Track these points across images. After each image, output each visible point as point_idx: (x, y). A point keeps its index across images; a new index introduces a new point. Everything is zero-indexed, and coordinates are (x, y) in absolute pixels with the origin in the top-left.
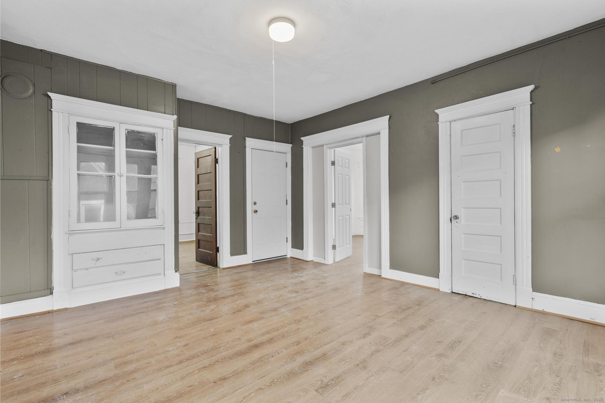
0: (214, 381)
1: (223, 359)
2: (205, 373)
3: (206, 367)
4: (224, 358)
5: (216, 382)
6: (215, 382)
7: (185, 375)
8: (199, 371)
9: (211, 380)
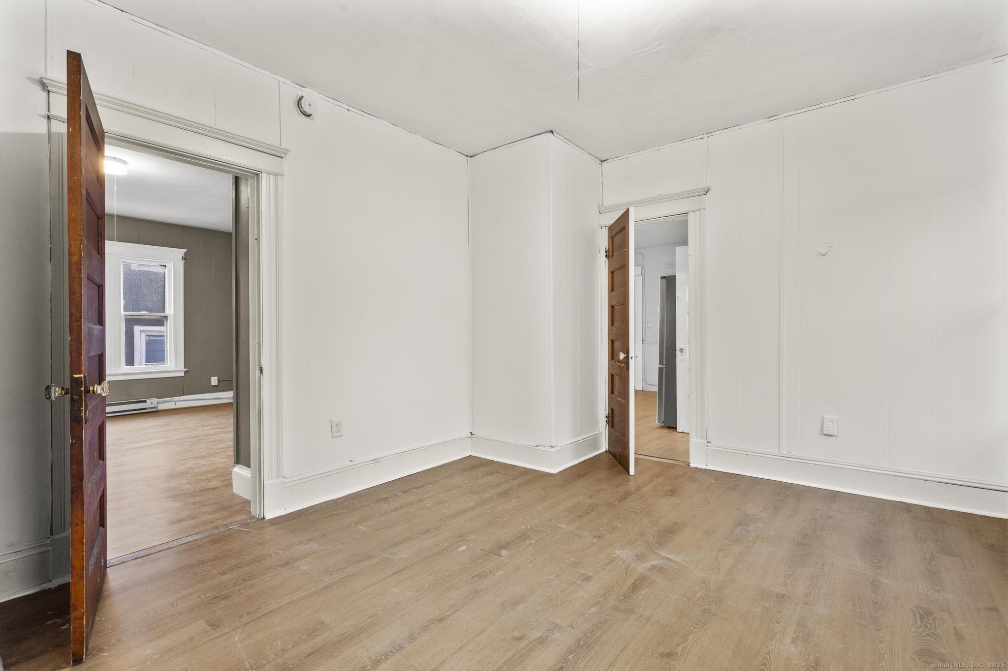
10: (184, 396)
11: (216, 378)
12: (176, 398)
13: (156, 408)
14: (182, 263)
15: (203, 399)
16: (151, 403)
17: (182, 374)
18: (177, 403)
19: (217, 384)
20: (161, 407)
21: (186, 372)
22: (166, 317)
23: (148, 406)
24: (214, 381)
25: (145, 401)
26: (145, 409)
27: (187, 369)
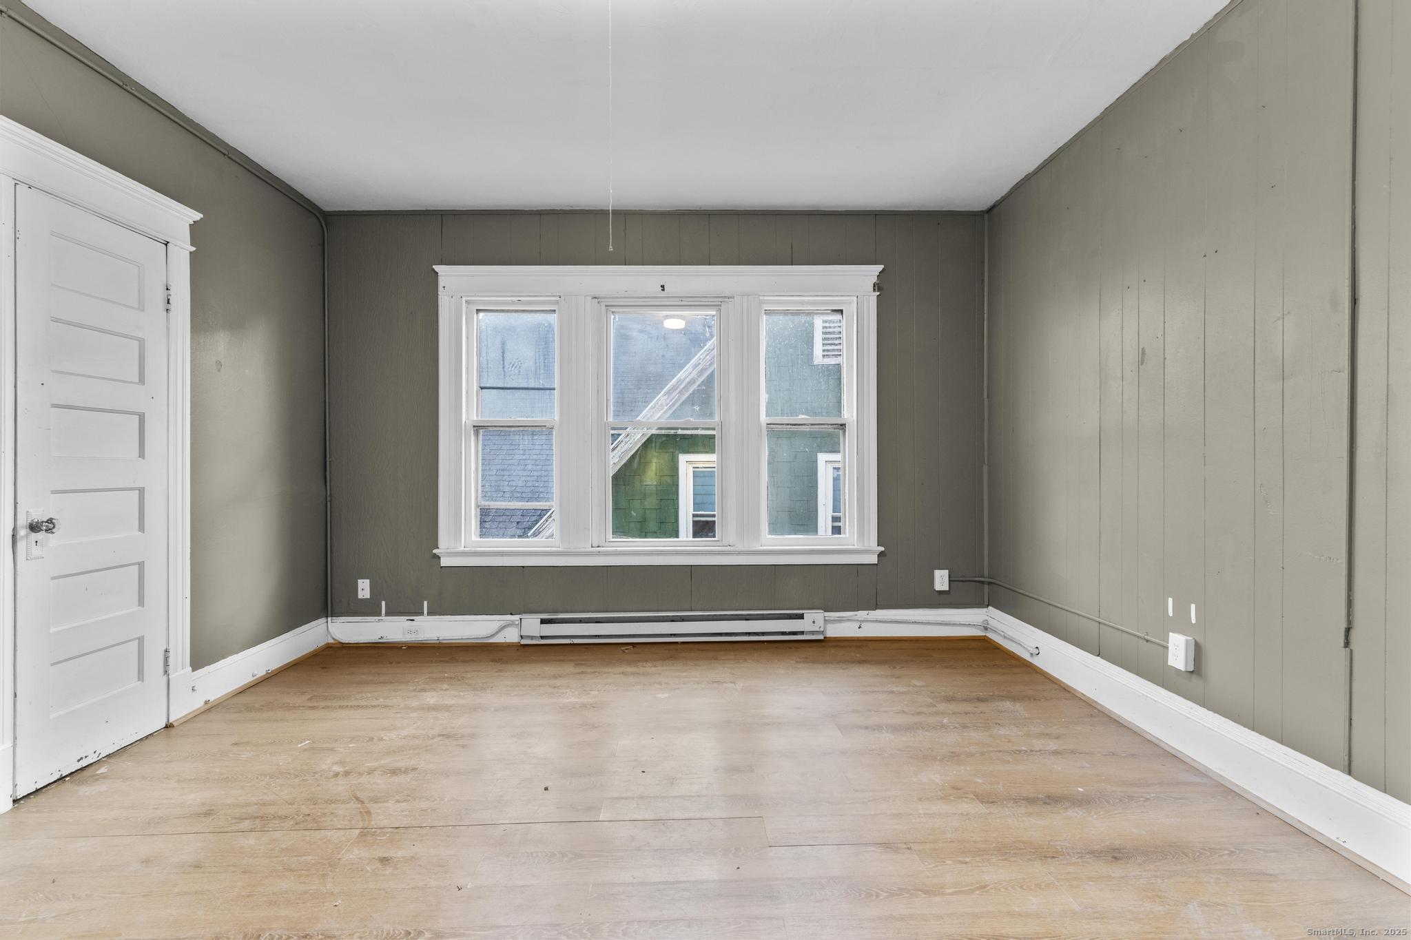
0: (909, 851)
1: (874, 894)
2: (928, 877)
3: (925, 892)
4: (872, 895)
5: (905, 848)
6: (908, 848)
7: (978, 892)
8: (942, 888)
9: (915, 856)
10: (877, 611)
11: (946, 572)
12: (862, 614)
13: (822, 633)
14: (873, 298)
15: (915, 623)
16: (814, 622)
17: (873, 559)
18: (864, 625)
19: (947, 589)
20: (834, 631)
21: (881, 555)
22: (843, 425)
23: (807, 629)
24: (941, 580)
25: (801, 617)
26: (802, 633)
27: (882, 549)
